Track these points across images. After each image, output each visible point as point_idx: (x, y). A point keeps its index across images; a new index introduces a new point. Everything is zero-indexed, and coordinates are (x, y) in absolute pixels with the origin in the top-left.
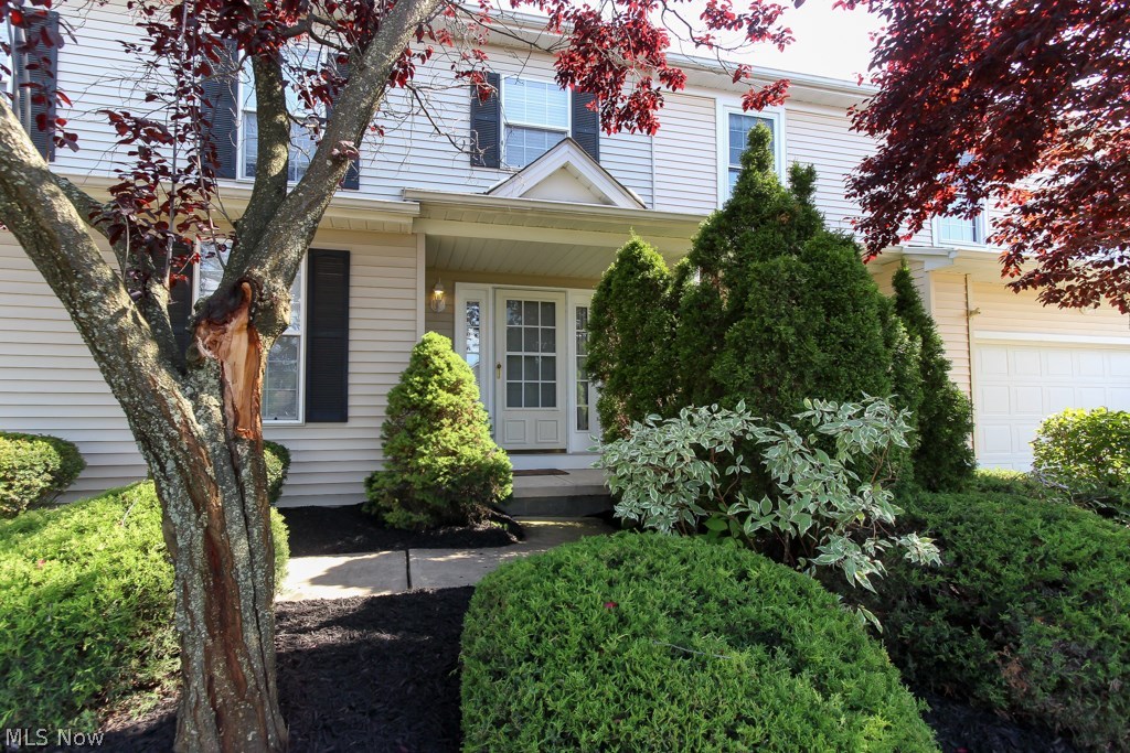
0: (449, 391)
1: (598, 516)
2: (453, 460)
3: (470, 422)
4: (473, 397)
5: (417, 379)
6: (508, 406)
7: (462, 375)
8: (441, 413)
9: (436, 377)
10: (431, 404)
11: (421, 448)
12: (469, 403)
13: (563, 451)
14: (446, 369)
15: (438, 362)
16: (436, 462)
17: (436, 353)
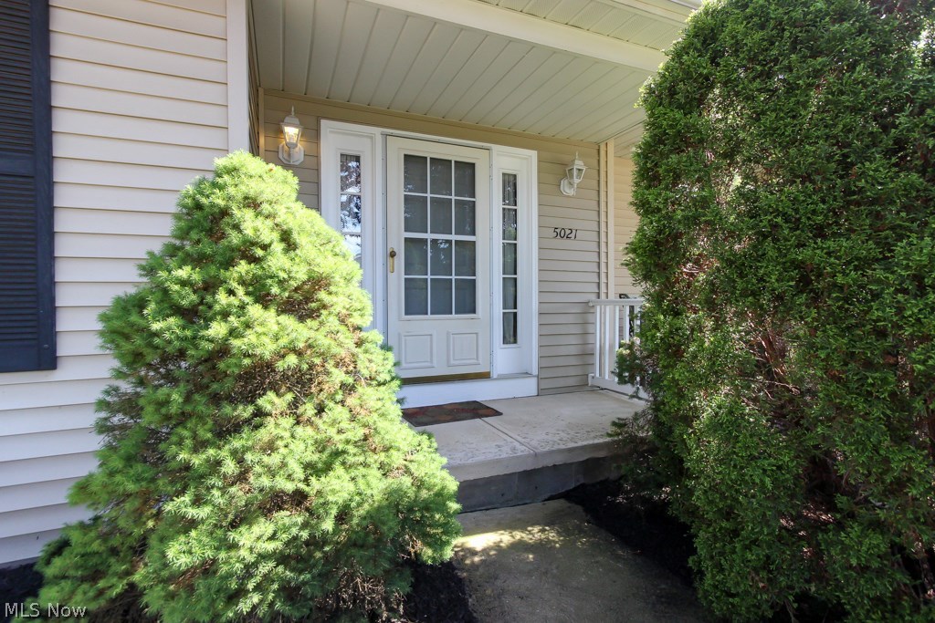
0: (288, 307)
1: (567, 496)
2: (289, 519)
3: (348, 389)
4: (356, 320)
5: (184, 272)
6: (407, 313)
7: (325, 265)
8: (259, 377)
9: (243, 267)
10: (223, 351)
11: (182, 504)
12: (348, 339)
13: (484, 376)
14: (278, 247)
15: (251, 224)
16: (234, 546)
17: (252, 203)
